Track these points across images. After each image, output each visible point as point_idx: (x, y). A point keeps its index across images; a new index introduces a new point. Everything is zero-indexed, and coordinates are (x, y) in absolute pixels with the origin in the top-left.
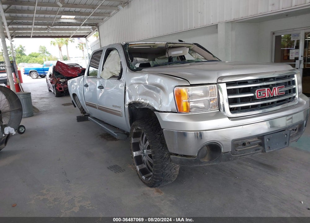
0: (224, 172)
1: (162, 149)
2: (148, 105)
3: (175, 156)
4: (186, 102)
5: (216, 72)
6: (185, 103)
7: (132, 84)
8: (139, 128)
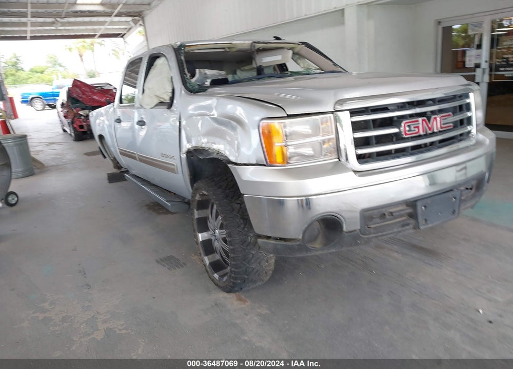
0: (352, 262)
1: (244, 228)
2: (218, 153)
3: (265, 240)
4: (281, 146)
5: (332, 92)
6: (279, 148)
7: (191, 116)
8: (205, 193)
